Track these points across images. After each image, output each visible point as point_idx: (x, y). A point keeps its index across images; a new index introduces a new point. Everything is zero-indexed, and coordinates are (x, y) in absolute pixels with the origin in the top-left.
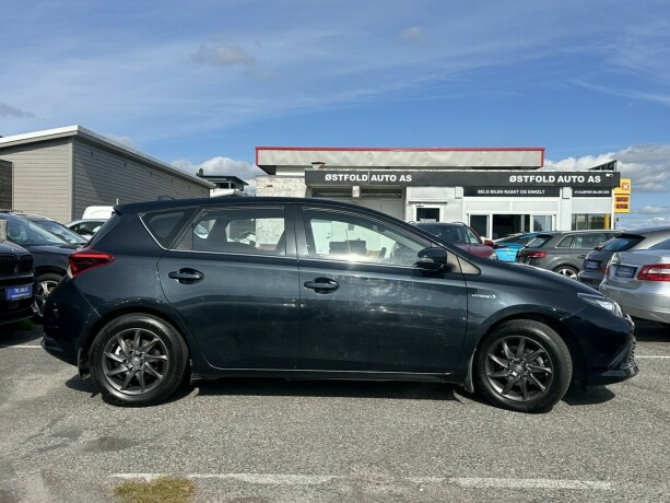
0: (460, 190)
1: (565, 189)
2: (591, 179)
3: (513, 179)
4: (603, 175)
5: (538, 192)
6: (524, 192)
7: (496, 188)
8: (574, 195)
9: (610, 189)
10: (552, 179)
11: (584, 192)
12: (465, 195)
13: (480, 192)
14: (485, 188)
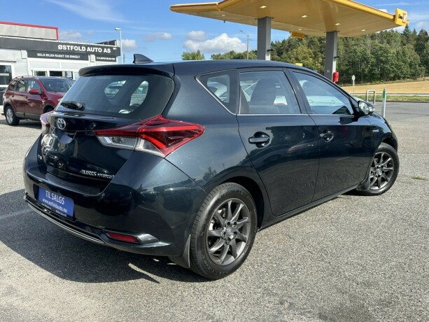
0: (25, 53)
1: (91, 55)
2: (105, 51)
3: (60, 47)
4: (111, 48)
5: (76, 57)
6: (68, 56)
7: (50, 53)
8: (97, 60)
9: (115, 57)
10: (84, 49)
11: (102, 58)
12: (28, 57)
13: (39, 55)
14: (42, 52)
